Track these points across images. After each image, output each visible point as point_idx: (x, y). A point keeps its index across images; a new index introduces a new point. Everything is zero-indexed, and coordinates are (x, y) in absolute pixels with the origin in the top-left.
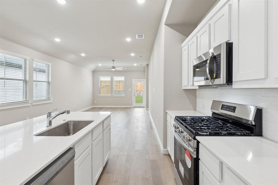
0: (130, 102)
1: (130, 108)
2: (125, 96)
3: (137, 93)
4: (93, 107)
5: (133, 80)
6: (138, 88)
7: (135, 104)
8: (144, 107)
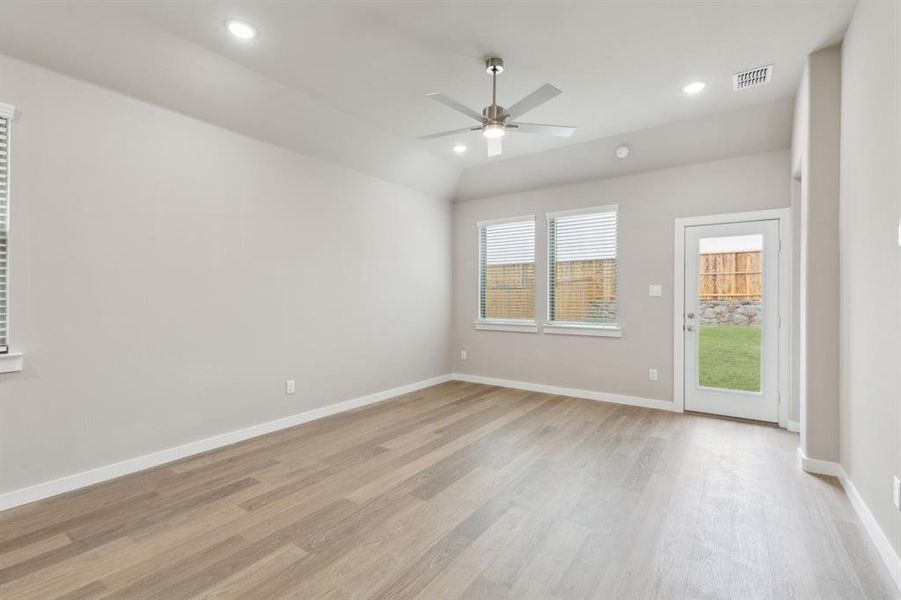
0: (654, 374)
1: (654, 413)
2: (619, 335)
3: (718, 309)
4: (455, 377)
5: (680, 223)
6: (719, 290)
7: (689, 391)
8: (775, 425)
